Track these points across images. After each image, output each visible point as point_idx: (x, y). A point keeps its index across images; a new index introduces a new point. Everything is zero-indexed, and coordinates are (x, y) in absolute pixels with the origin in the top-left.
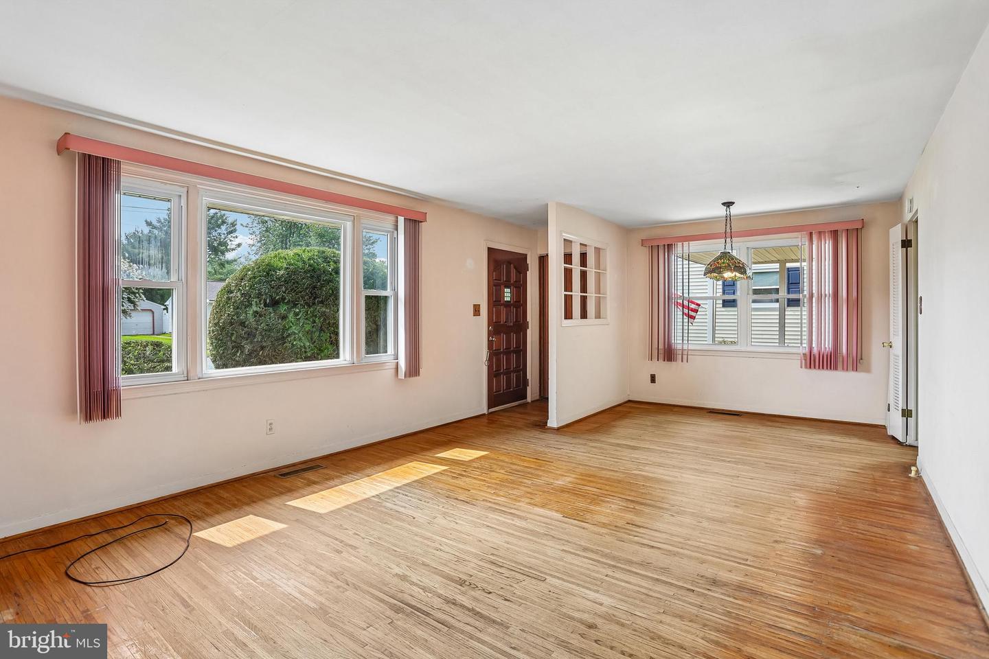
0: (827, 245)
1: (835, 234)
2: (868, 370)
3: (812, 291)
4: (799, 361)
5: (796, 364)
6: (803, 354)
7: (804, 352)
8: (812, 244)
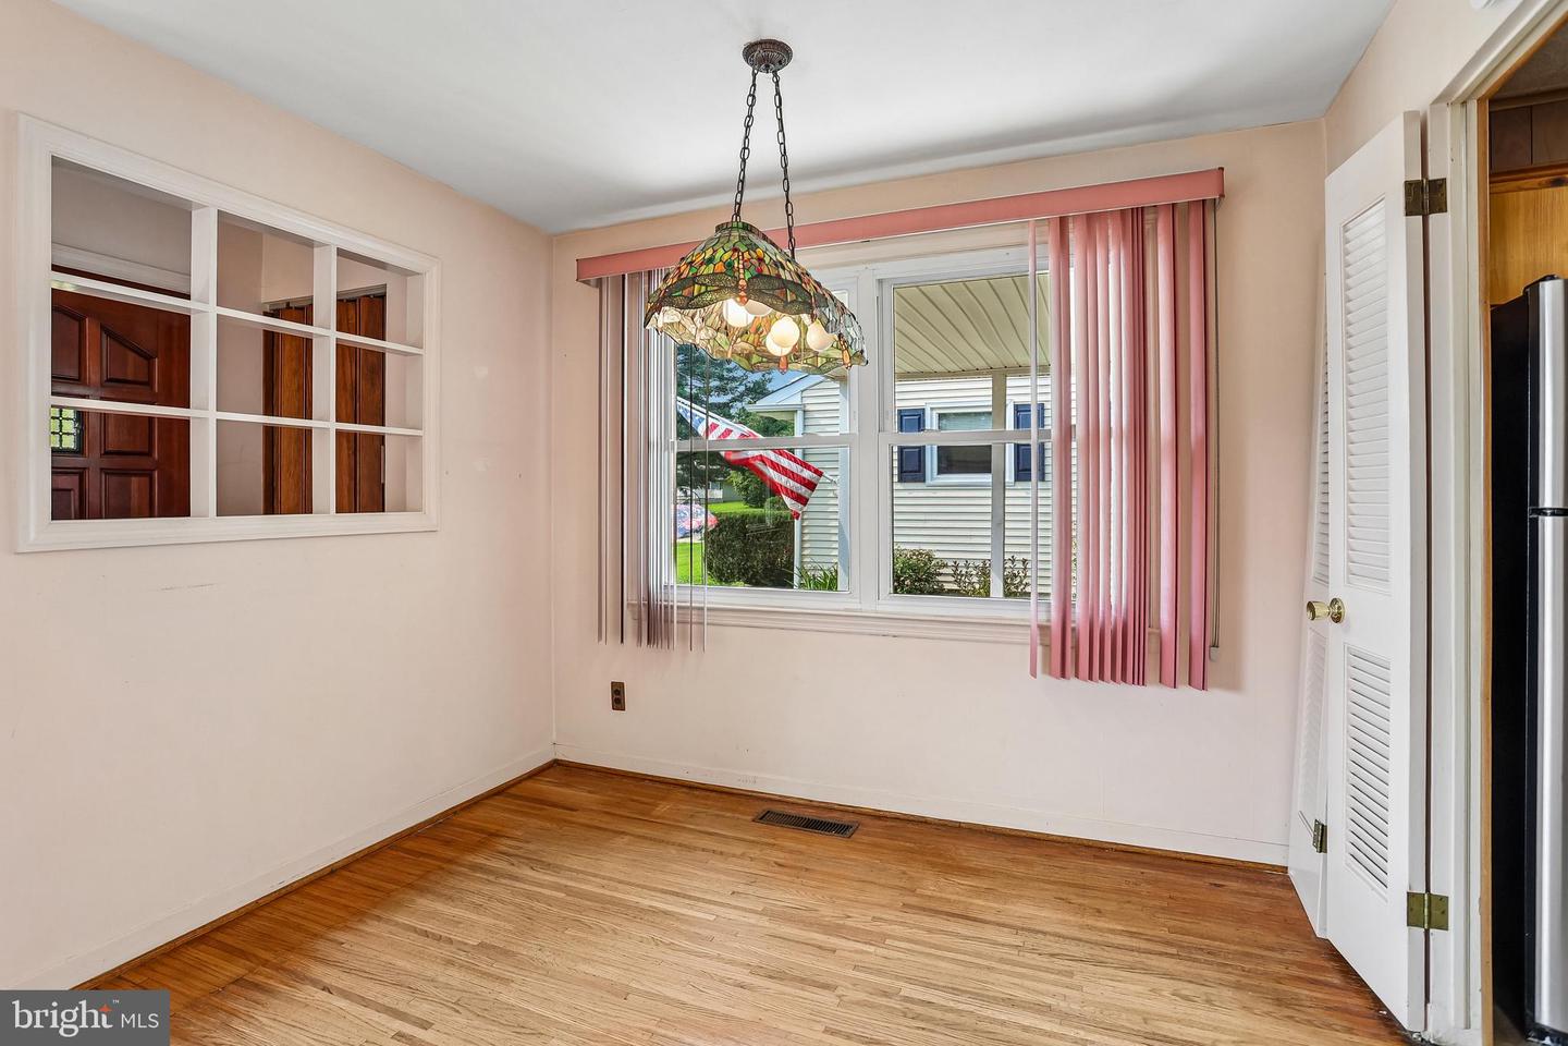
0: (1111, 266)
1: (1135, 222)
2: (1234, 684)
3: (1069, 417)
4: (1028, 649)
5: (1019, 654)
6: (1041, 627)
7: (1042, 617)
8: (1068, 266)
